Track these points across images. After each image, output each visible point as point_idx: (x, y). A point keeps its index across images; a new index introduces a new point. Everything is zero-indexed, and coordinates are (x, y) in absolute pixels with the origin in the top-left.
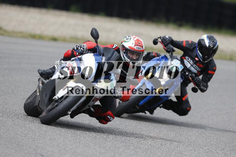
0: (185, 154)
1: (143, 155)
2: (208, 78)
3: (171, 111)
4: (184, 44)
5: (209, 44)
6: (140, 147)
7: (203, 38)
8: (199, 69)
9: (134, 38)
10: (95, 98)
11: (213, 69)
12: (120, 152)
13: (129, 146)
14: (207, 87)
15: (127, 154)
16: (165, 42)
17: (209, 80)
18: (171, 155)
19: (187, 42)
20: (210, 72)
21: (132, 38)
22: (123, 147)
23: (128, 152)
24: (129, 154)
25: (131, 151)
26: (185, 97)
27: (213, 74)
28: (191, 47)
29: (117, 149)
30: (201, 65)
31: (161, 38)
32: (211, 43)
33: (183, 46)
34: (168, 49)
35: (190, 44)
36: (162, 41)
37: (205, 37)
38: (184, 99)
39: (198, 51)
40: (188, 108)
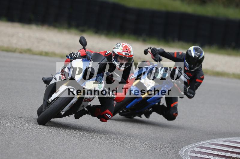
2: (196, 86)
4: (175, 55)
8: (189, 78)
9: (123, 45)
11: (200, 78)
14: (194, 94)
16: (154, 52)
17: (197, 88)
19: (178, 53)
20: (197, 80)
26: (174, 104)
27: (201, 83)
28: (181, 58)
30: (190, 74)
31: (151, 49)
32: (197, 54)
33: (174, 57)
34: (156, 58)
35: (181, 55)
36: (151, 51)
37: (192, 48)
38: (172, 105)
39: (186, 61)
40: (174, 114)
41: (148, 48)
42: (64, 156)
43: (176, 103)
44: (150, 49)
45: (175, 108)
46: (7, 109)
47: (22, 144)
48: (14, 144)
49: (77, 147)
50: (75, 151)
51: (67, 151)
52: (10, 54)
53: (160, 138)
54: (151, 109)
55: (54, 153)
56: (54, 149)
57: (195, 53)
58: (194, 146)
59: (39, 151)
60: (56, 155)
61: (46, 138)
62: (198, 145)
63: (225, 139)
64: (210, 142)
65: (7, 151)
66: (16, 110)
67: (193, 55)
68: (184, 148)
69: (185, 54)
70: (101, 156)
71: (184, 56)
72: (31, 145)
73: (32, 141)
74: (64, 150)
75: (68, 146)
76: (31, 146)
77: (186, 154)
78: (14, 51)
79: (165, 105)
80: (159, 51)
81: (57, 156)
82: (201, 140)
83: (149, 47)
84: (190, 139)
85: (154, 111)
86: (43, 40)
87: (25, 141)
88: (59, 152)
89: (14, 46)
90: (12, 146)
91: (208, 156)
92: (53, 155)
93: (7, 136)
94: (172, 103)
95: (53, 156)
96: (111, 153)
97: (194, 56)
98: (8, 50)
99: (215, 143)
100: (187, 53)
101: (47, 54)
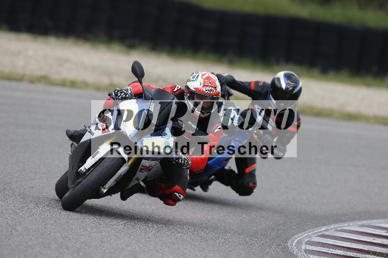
3: (229, 187)
4: (253, 86)
5: (286, 86)
7: (278, 77)
9: (203, 75)
10: (142, 166)
19: (257, 83)
21: (200, 75)
26: (250, 167)
28: (262, 91)
32: (289, 84)
33: (250, 89)
35: (262, 86)
37: (281, 75)
38: (248, 170)
39: (271, 95)
40: (251, 184)
42: (101, 249)
43: (253, 166)
45: (252, 175)
46: (9, 173)
47: (33, 231)
48: (20, 230)
49: (122, 236)
50: (119, 242)
51: (106, 242)
52: (14, 84)
53: (256, 221)
54: (213, 177)
55: (86, 245)
56: (86, 239)
57: (287, 82)
58: (311, 233)
59: (62, 242)
60: (89, 248)
61: (73, 220)
62: (319, 232)
63: (362, 223)
64: (337, 227)
65: (10, 242)
66: (23, 175)
67: (284, 86)
68: (296, 236)
69: (268, 84)
70: (161, 250)
71: (268, 87)
72: (49, 232)
73: (49, 226)
74: (101, 241)
75: (107, 234)
76: (49, 234)
77: (298, 247)
78: (20, 79)
79: (235, 169)
80: (226, 79)
81: (91, 249)
82: (323, 225)
84: (306, 222)
85: (216, 179)
86: (67, 61)
87: (39, 224)
88: (94, 244)
89: (20, 71)
90: (17, 233)
91: (335, 251)
93: (9, 217)
94: (247, 167)
95: (83, 250)
96: (177, 245)
97: (286, 88)
98: (10, 78)
99: (346, 228)
100: (273, 82)
101: (73, 84)
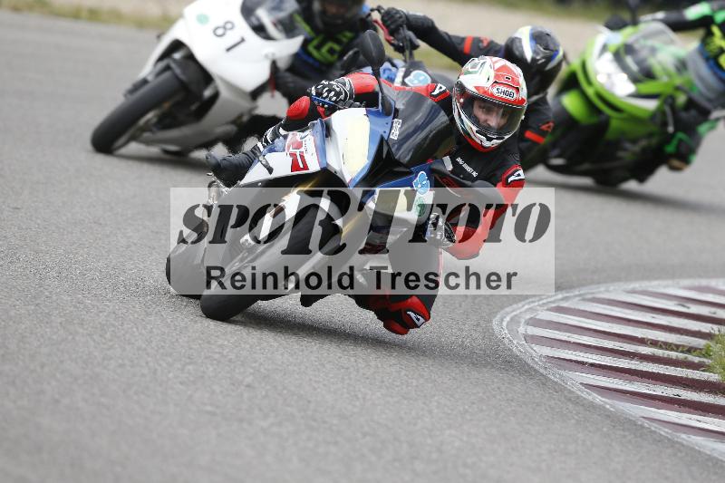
0: (220, 342)
1: (92, 343)
6: (83, 320)
9: (494, 62)
11: (539, 127)
12: (20, 331)
13: (48, 314)
15: (42, 340)
16: (392, 23)
18: (176, 344)
21: (488, 63)
22: (31, 318)
23: (46, 332)
24: (49, 338)
25: (55, 330)
29: (11, 323)
32: (539, 52)
33: (462, 51)
34: (398, 40)
35: (485, 47)
36: (382, 19)
41: (372, 10)
44: (376, 12)
58: (537, 304)
62: (551, 302)
63: (632, 285)
64: (585, 294)
67: (528, 54)
68: (508, 309)
77: (512, 330)
83: (375, 7)
92: (113, 325)
97: (532, 60)
99: (602, 296)
100: (508, 45)
